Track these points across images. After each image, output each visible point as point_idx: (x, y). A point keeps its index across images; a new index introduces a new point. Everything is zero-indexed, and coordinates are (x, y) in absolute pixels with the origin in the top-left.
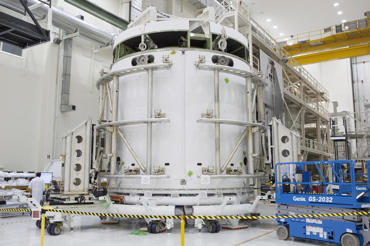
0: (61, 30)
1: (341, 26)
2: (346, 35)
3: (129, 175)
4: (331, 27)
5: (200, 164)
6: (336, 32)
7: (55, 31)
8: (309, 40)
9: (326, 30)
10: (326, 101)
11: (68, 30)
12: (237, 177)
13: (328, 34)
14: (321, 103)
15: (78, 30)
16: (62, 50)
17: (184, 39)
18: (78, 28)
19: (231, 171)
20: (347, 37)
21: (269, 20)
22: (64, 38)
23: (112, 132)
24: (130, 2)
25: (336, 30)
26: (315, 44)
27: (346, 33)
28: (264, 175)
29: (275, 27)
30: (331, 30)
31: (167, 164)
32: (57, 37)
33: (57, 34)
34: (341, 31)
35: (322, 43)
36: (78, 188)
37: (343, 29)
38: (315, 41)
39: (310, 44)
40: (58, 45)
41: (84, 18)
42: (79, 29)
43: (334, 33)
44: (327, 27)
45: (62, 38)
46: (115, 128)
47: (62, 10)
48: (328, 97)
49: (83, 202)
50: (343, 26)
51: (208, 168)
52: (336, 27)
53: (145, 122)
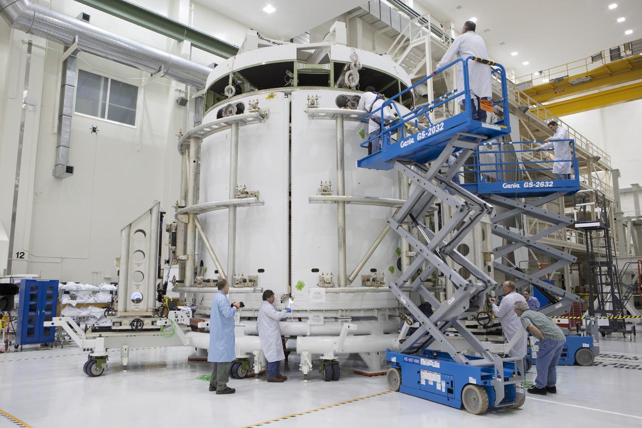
0: (189, 87)
1: (619, 49)
2: (628, 62)
3: (204, 287)
4: (603, 52)
5: (315, 270)
6: (611, 60)
7: (179, 89)
8: (568, 76)
9: (594, 59)
10: (606, 169)
11: (199, 85)
12: (374, 289)
13: (599, 64)
14: (596, 173)
17: (290, 75)
19: (368, 280)
20: (630, 65)
21: (514, 54)
22: (193, 97)
23: (187, 222)
24: (292, 40)
25: (611, 56)
26: (578, 82)
27: (628, 60)
28: (433, 286)
29: (526, 63)
30: (603, 56)
31: (261, 271)
32: (183, 95)
33: (183, 92)
34: (619, 56)
35: (589, 79)
36: (138, 307)
37: (623, 54)
38: (578, 77)
39: (570, 81)
40: (183, 107)
43: (607, 60)
44: (595, 52)
45: (190, 97)
46: (191, 216)
48: (609, 164)
49: (139, 328)
50: (622, 49)
51: (323, 276)
52: (611, 51)
53: (227, 206)
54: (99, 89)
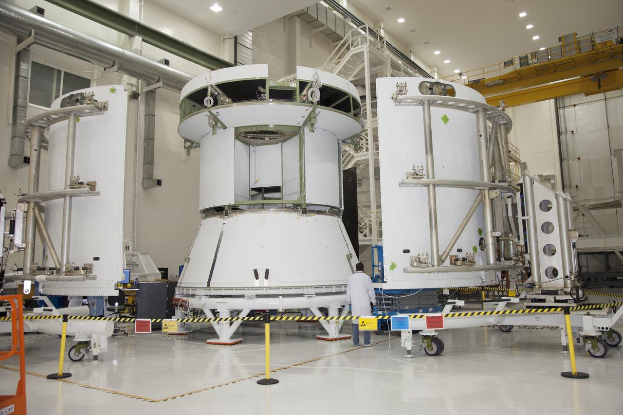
0: (140, 81)
1: (527, 57)
2: (534, 69)
4: (513, 59)
6: (521, 67)
7: (131, 82)
8: (484, 78)
9: (506, 64)
10: (516, 161)
11: (149, 80)
13: (510, 69)
15: (161, 78)
16: (142, 107)
17: (262, 90)
18: (161, 77)
20: (535, 72)
21: (437, 53)
22: (144, 90)
24: (236, 38)
25: (520, 63)
26: (493, 84)
27: (535, 67)
29: (447, 62)
30: (514, 63)
32: (135, 89)
33: (134, 86)
34: (528, 64)
35: (502, 82)
37: (530, 62)
38: (493, 80)
39: (486, 83)
40: (135, 100)
41: (170, 63)
42: (163, 78)
43: (517, 66)
44: (507, 60)
45: (142, 90)
46: (31, 205)
47: (141, 54)
48: (518, 157)
50: (530, 57)
52: (520, 58)
54: (52, 81)
